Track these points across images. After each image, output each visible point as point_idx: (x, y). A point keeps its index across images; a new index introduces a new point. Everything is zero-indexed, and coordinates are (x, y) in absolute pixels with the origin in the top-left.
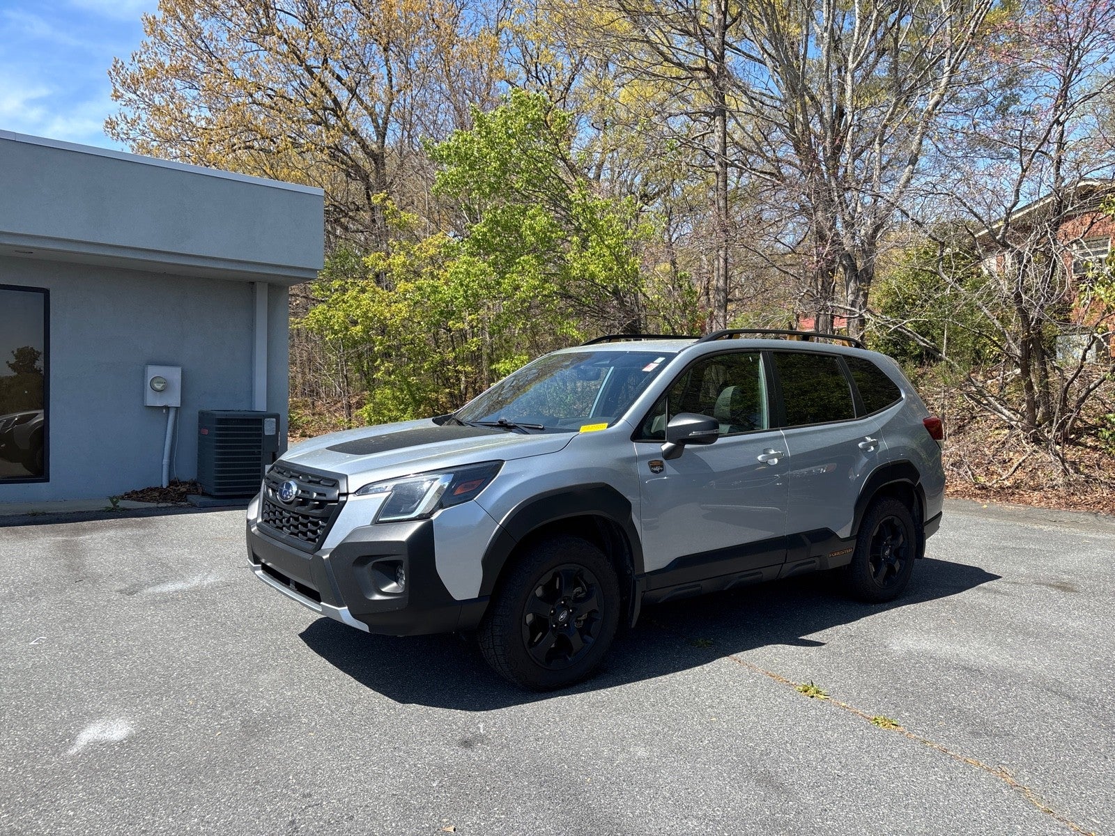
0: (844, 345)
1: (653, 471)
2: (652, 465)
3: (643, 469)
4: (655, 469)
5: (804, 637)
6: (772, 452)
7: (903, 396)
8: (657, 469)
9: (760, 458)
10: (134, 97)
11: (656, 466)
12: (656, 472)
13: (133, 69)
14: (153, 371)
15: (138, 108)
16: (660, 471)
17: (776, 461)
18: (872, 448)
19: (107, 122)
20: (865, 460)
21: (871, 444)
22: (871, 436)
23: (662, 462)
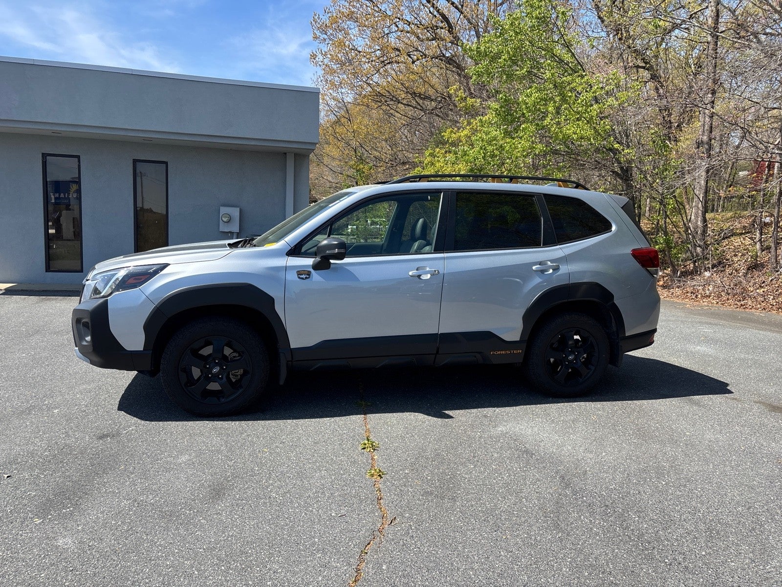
0: (560, 186)
1: (299, 278)
2: (299, 273)
3: (292, 276)
4: (301, 276)
5: (447, 412)
6: (428, 269)
7: (614, 228)
8: (304, 276)
9: (410, 273)
10: (326, 37)
11: (303, 274)
12: (303, 278)
13: (325, 19)
14: (224, 210)
15: (328, 44)
16: (306, 278)
17: (429, 276)
18: (551, 271)
19: (311, 55)
20: (537, 280)
21: (550, 267)
22: (552, 261)
23: (310, 272)
